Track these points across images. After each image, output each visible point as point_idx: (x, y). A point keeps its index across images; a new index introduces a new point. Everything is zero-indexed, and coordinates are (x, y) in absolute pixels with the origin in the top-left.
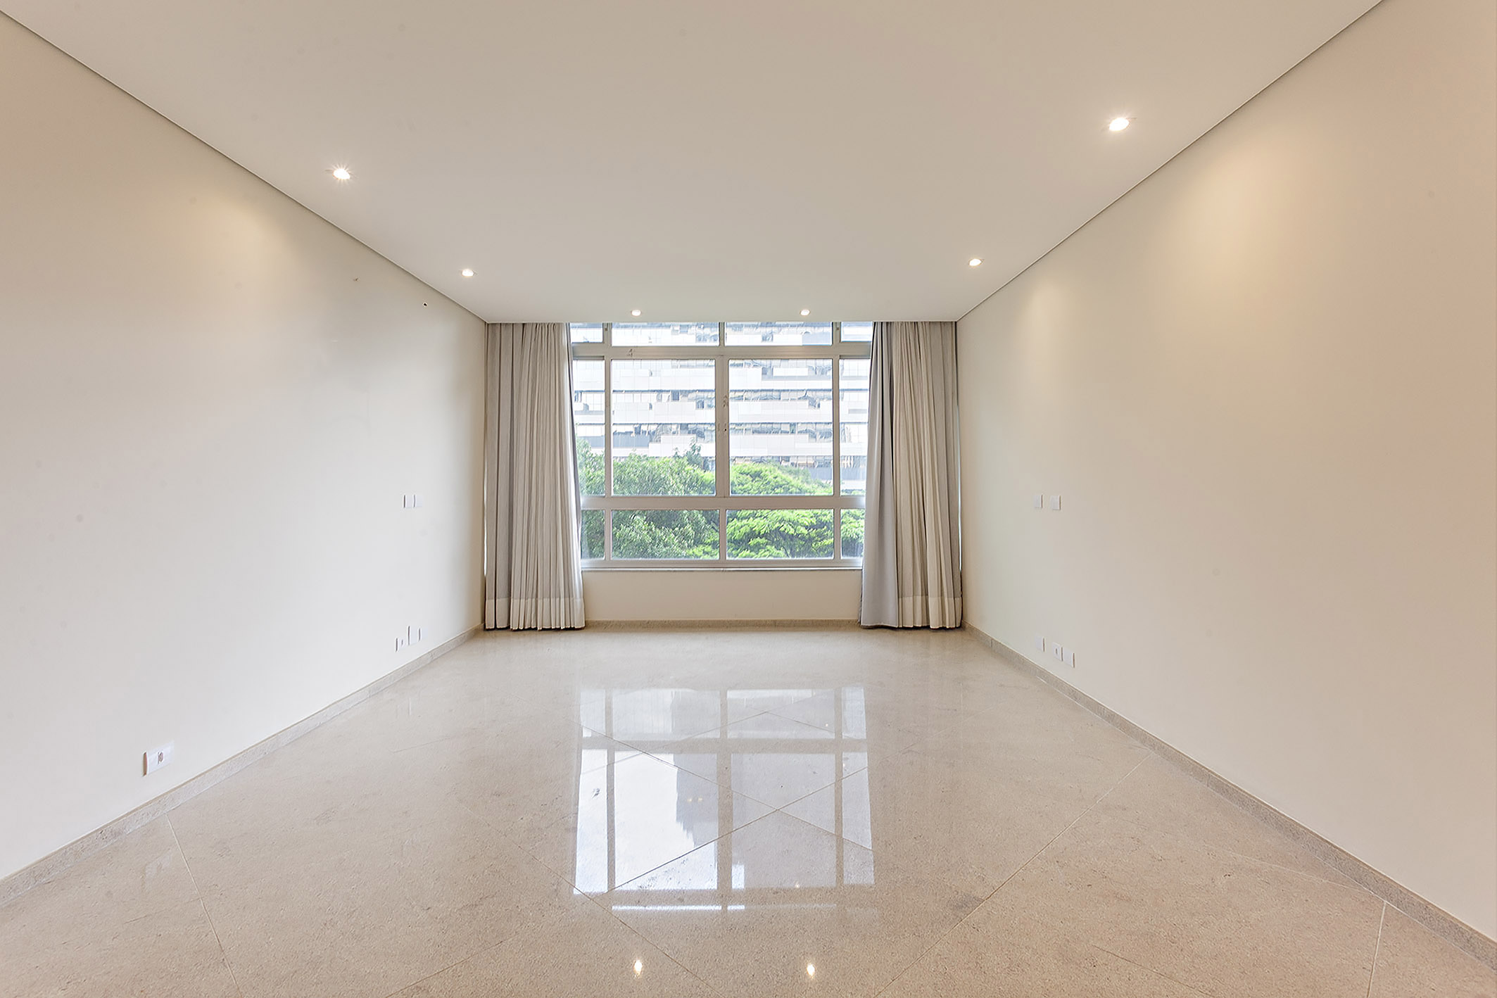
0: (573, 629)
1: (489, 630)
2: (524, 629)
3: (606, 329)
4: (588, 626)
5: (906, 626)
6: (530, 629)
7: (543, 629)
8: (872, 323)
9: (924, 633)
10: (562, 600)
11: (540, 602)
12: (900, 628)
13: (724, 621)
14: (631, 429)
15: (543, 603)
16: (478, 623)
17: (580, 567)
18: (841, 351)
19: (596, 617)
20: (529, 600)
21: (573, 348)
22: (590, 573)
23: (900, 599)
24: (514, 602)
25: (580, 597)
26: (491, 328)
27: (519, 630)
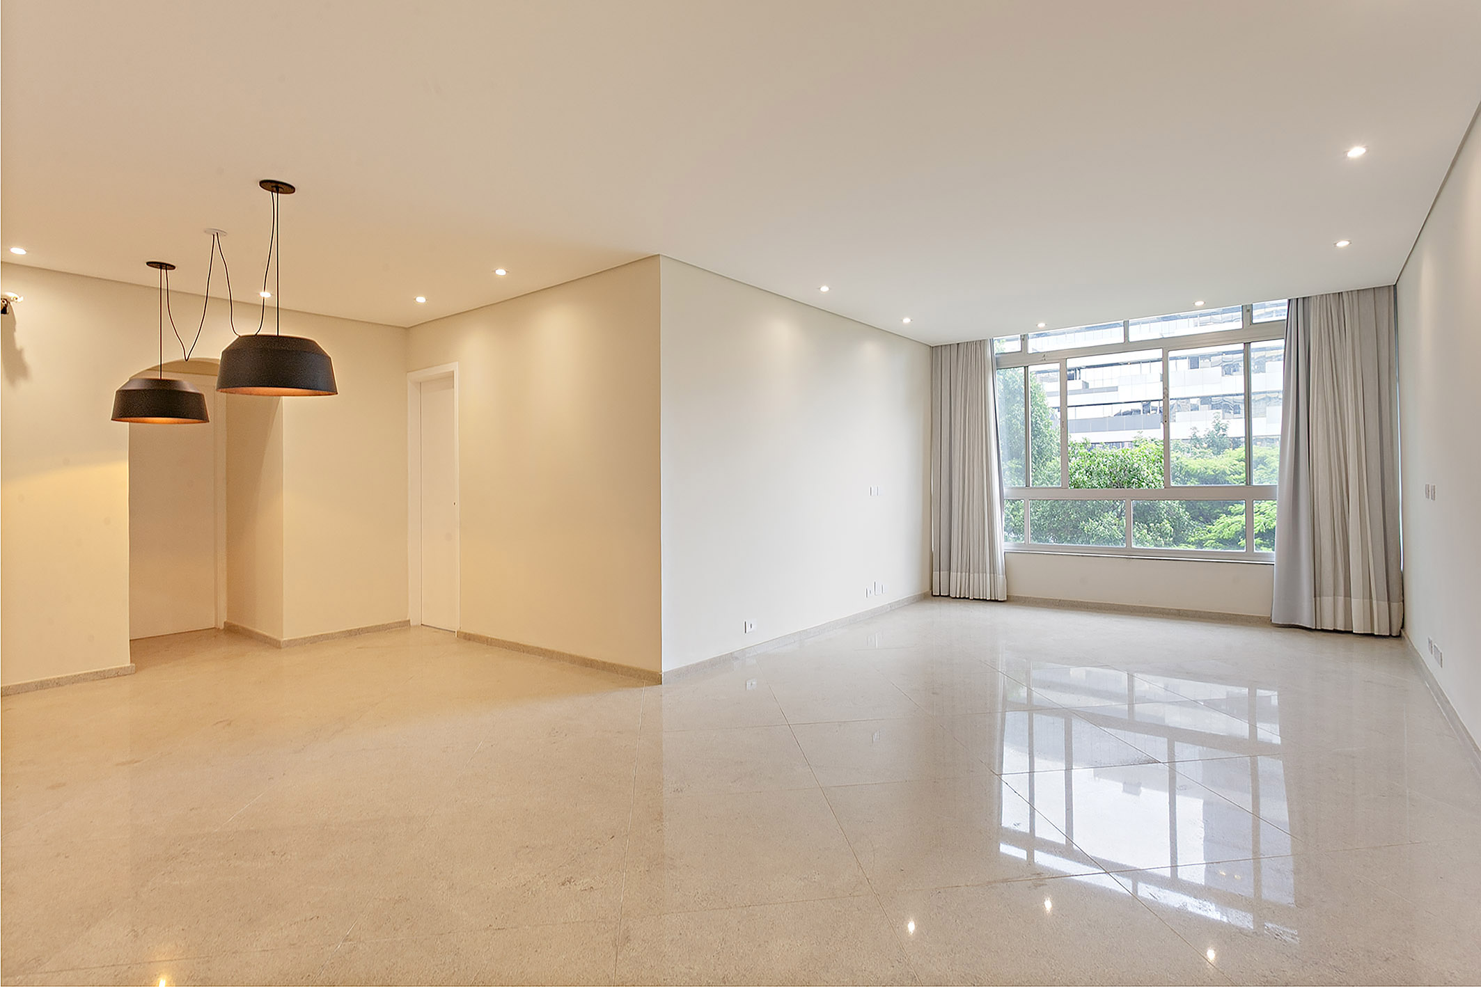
0: (997, 601)
1: (935, 596)
2: (960, 598)
3: (1023, 339)
4: (1009, 600)
5: (1325, 628)
6: (964, 598)
7: (974, 599)
8: (1286, 301)
9: (1348, 638)
10: (988, 575)
11: (971, 575)
12: (1319, 630)
13: (1129, 606)
14: (1139, 406)
15: (975, 577)
16: (928, 589)
17: (1003, 548)
18: (1252, 332)
19: (1017, 592)
20: (964, 573)
21: (996, 358)
22: (1011, 554)
23: (1318, 598)
24: (953, 574)
25: (1003, 574)
26: (934, 349)
27: (956, 598)
